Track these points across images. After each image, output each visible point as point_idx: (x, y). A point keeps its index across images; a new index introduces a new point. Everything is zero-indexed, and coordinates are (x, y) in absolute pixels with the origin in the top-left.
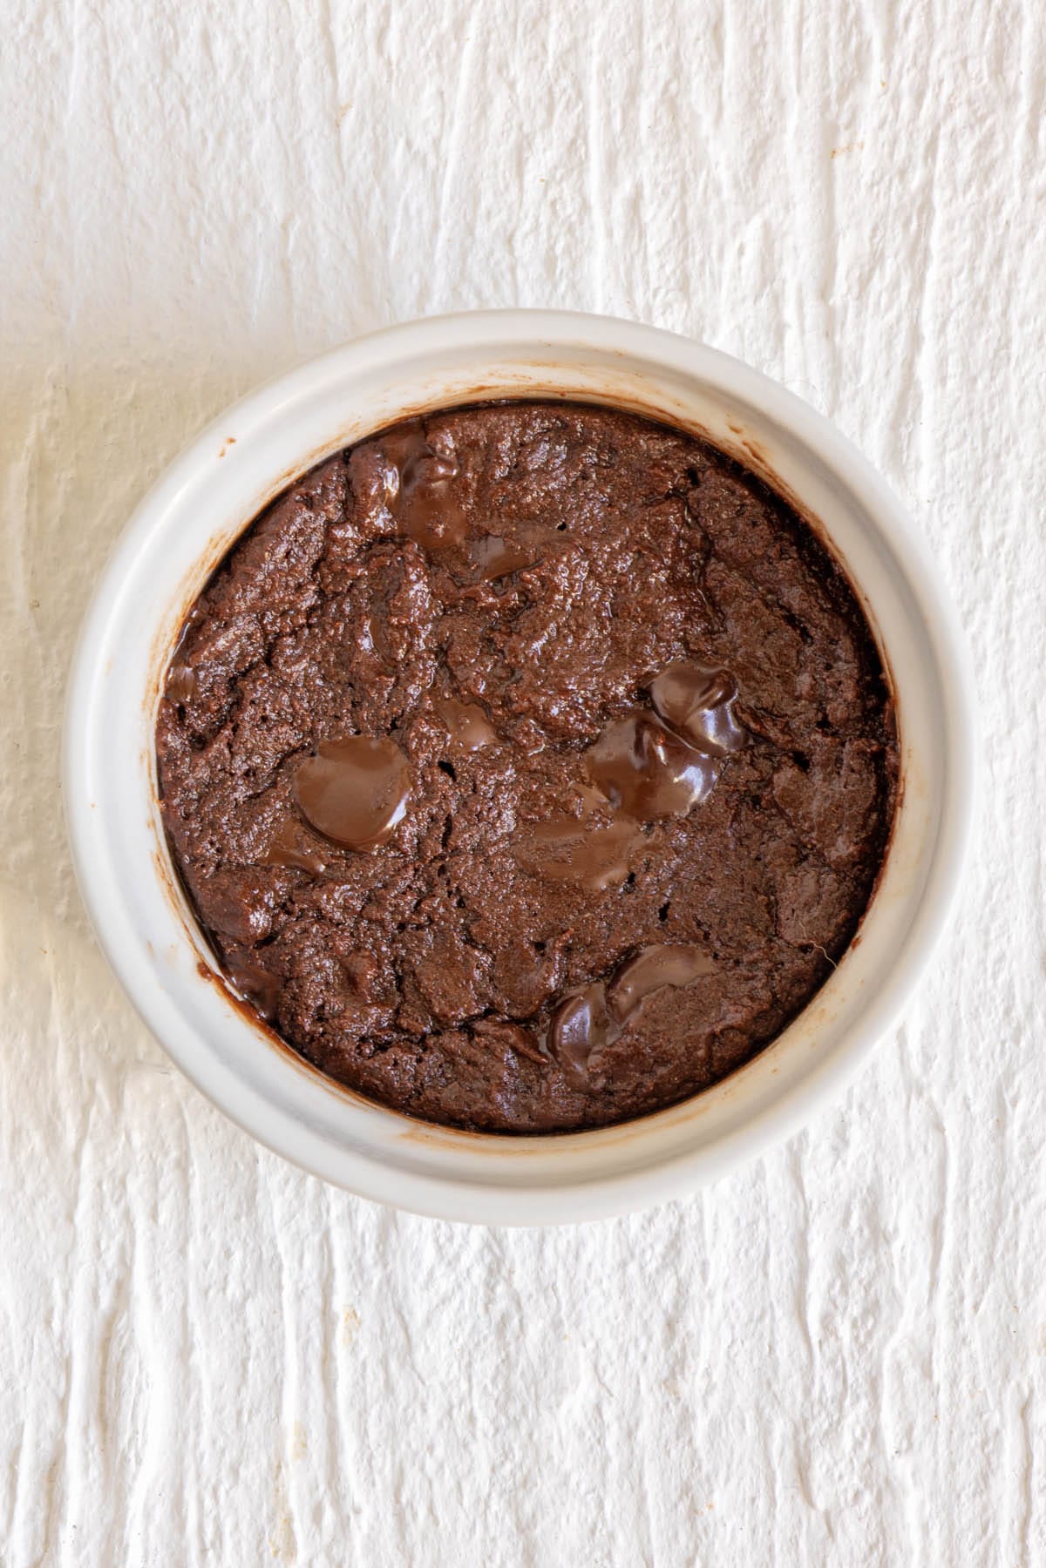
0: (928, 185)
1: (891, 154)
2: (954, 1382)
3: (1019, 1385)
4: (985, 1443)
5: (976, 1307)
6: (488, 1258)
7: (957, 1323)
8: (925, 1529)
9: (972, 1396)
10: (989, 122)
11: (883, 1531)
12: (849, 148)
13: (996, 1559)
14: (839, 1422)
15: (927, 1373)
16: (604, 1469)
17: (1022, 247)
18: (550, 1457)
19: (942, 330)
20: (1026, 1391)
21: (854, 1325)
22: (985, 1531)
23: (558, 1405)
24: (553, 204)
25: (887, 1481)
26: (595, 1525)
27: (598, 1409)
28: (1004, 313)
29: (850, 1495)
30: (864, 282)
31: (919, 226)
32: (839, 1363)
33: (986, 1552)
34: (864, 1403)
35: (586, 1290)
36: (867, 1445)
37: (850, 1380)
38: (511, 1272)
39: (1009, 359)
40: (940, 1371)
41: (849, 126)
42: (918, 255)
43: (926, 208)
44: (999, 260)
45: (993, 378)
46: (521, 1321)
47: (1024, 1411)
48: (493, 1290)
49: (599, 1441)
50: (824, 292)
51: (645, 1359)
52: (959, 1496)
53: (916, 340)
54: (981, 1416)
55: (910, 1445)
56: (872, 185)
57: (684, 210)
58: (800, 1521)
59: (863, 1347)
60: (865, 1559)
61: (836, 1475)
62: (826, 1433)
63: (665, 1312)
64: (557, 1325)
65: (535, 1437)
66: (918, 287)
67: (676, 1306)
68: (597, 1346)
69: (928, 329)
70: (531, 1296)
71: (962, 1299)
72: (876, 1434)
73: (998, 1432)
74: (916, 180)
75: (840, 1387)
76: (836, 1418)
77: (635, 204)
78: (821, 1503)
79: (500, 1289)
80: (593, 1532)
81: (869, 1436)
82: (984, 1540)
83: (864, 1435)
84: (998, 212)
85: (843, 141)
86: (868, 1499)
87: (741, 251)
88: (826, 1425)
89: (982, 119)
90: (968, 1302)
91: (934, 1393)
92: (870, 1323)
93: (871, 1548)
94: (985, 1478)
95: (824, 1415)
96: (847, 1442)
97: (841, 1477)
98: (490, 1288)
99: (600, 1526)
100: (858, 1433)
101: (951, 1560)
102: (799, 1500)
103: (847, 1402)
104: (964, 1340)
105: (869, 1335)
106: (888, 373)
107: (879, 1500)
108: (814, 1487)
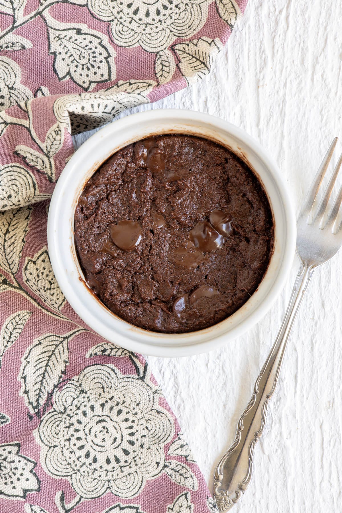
0: (285, 94)
1: (274, 87)
2: (302, 419)
3: (319, 419)
4: (311, 435)
5: (307, 398)
6: (174, 389)
7: (302, 403)
8: (295, 459)
9: (307, 422)
10: (301, 77)
11: (284, 460)
12: (263, 85)
13: (315, 467)
14: (271, 431)
15: (295, 417)
16: (207, 446)
17: (310, 111)
18: (193, 443)
19: (290, 133)
20: (321, 421)
21: (274, 404)
22: (311, 459)
23: (195, 428)
24: (184, 103)
25: (284, 446)
26: (206, 461)
27: (206, 429)
28: (306, 129)
29: (275, 450)
30: (268, 122)
31: (283, 106)
32: (270, 415)
33: (312, 465)
34: (277, 425)
35: (201, 397)
36: (279, 436)
37: (274, 419)
38: (181, 393)
39: (308, 141)
40: (298, 417)
41: (263, 79)
42: (282, 113)
43: (284, 101)
44: (304, 115)
45: (304, 146)
46: (184, 406)
47: (321, 426)
48: (176, 397)
49: (206, 438)
50: (258, 125)
51: (218, 415)
52: (304, 450)
53: (283, 137)
54: (309, 428)
55: (290, 436)
56: (269, 96)
57: (219, 103)
58: (261, 458)
59: (277, 410)
60: (279, 468)
61: (271, 445)
62: (268, 434)
63: (223, 402)
64: (194, 407)
65: (189, 437)
66: (283, 122)
67: (226, 400)
68: (205, 412)
69: (286, 134)
70: (186, 399)
71: (303, 396)
72: (281, 433)
73: (314, 432)
74: (281, 93)
75: (271, 422)
76: (270, 430)
77: (206, 102)
78: (267, 453)
79: (178, 397)
80: (205, 463)
81: (279, 434)
82: (311, 462)
83: (278, 434)
84: (304, 101)
85: (261, 84)
86: (279, 451)
87: (235, 114)
88: (267, 432)
89: (299, 77)
90: (305, 397)
91: (297, 422)
92: (279, 403)
93: (281, 465)
94: (311, 445)
95: (267, 429)
96: (273, 436)
97: (272, 446)
98: (175, 397)
99: (207, 461)
100: (276, 433)
101: (302, 467)
102: (261, 452)
103: (273, 425)
104: (304, 407)
105: (278, 407)
106: (275, 146)
107: (282, 451)
108: (265, 448)
